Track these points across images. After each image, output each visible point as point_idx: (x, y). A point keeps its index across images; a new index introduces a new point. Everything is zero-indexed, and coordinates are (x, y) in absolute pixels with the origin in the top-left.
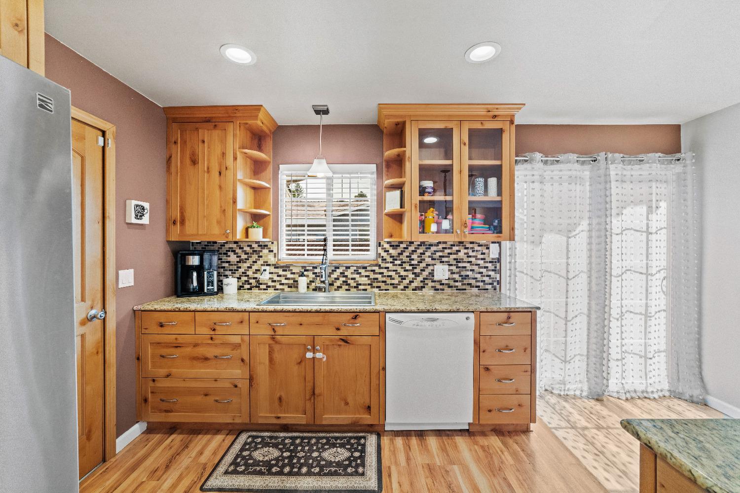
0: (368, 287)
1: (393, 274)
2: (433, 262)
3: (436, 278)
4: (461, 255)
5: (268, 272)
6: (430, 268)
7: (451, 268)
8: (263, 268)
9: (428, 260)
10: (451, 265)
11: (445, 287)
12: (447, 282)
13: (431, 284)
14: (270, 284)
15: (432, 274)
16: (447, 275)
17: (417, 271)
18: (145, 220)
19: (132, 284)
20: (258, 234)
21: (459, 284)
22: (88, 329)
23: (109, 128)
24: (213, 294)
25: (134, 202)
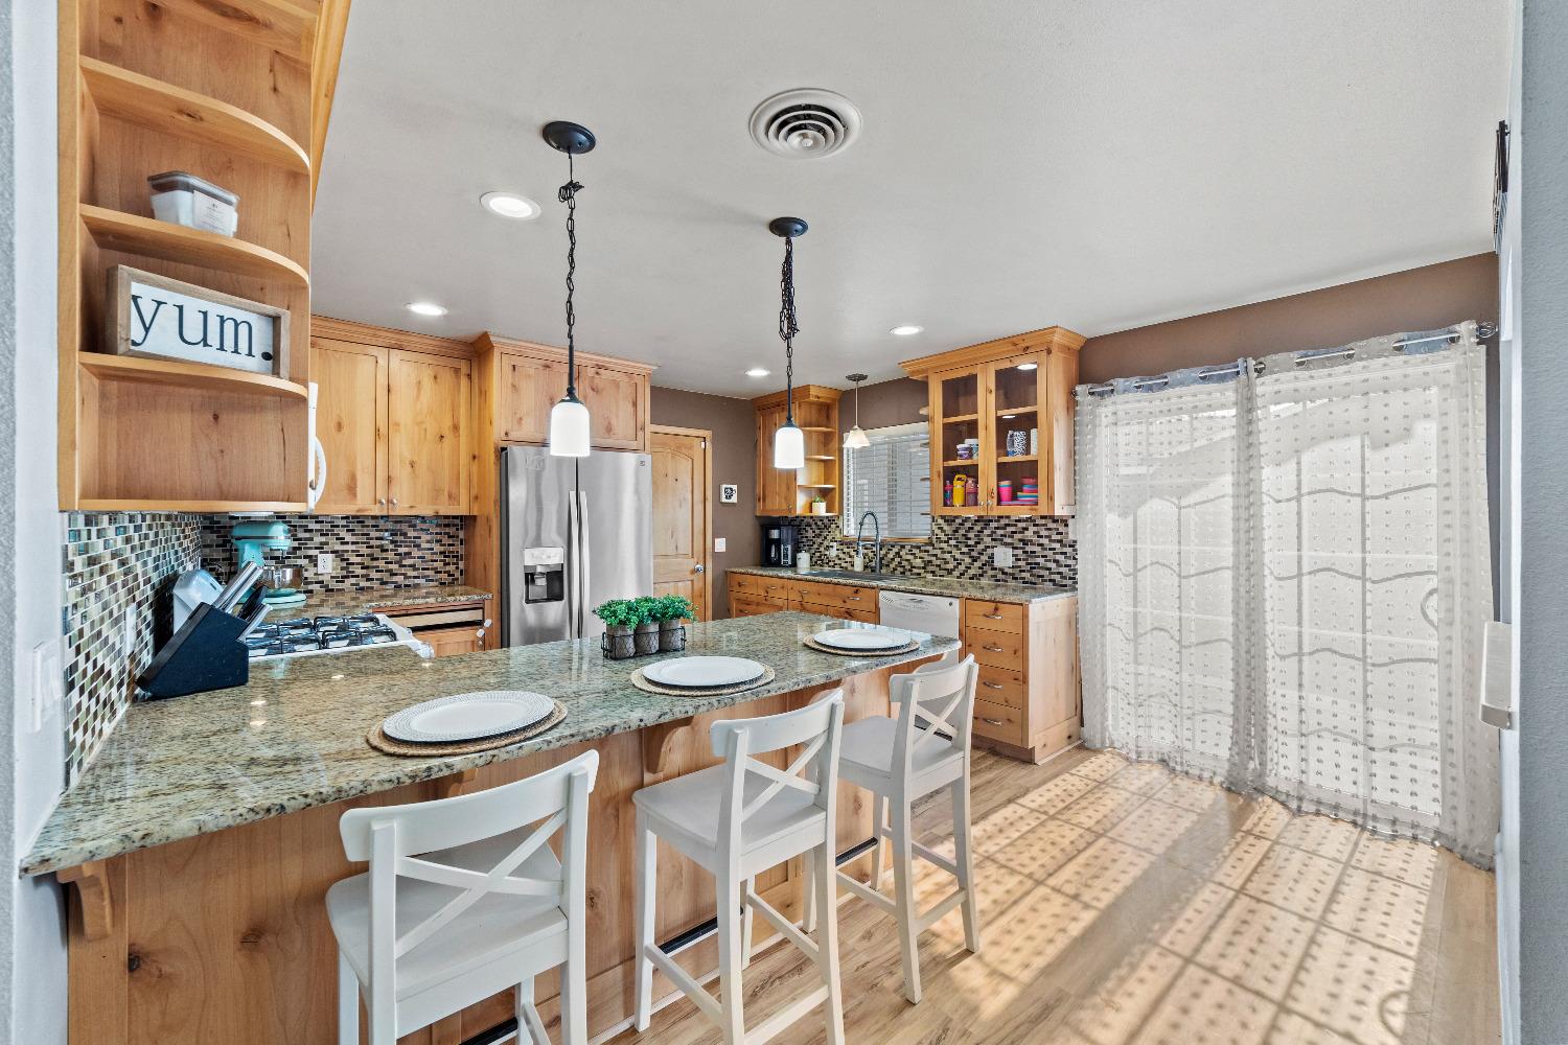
0: (922, 571)
1: (947, 556)
2: (994, 543)
3: (996, 564)
4: (1029, 534)
5: (835, 548)
6: (989, 551)
7: (1016, 552)
8: (831, 544)
9: (988, 540)
10: (1016, 548)
11: (1010, 579)
12: (1011, 571)
13: (991, 573)
14: (837, 562)
15: (992, 557)
16: (1010, 561)
17: (974, 554)
18: (734, 499)
19: (724, 550)
20: (820, 509)
21: (1027, 575)
22: (695, 577)
23: (707, 434)
24: (785, 567)
25: (724, 486)
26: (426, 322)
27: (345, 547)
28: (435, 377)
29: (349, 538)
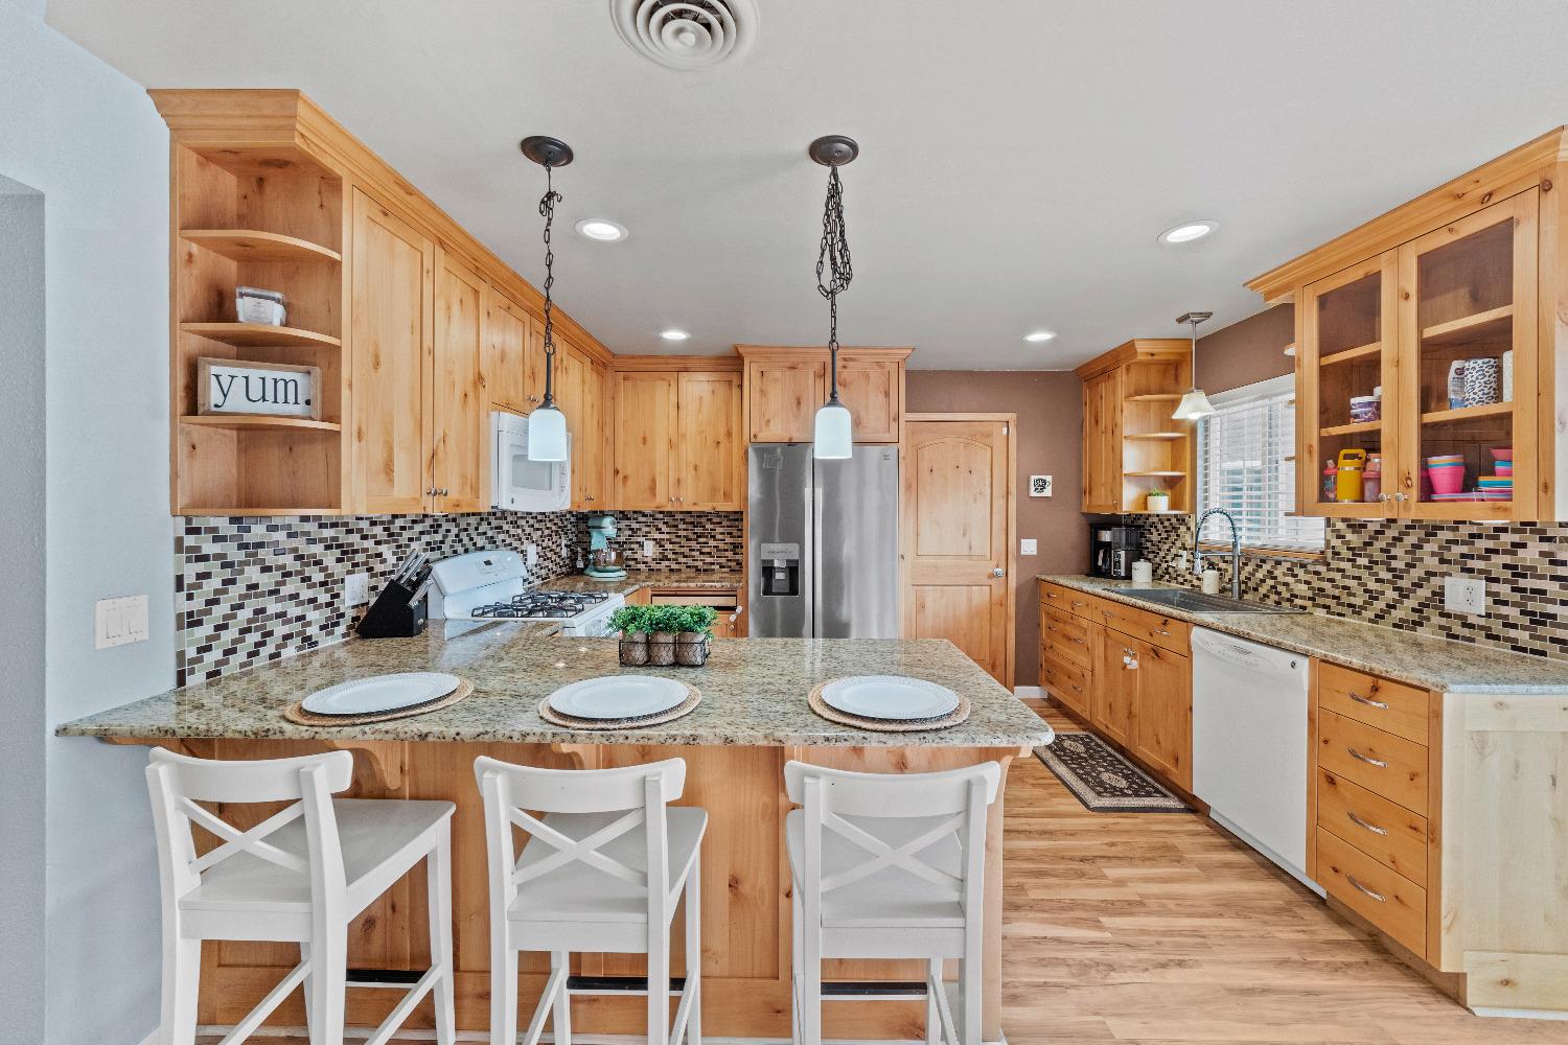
0: (1309, 604)
1: (1353, 583)
2: (1445, 568)
3: (1449, 607)
4: (1531, 554)
5: (1185, 558)
6: (1436, 581)
7: (1495, 587)
8: (1181, 552)
9: (1432, 563)
10: (1496, 580)
11: (1480, 636)
12: (1482, 622)
13: (1436, 620)
14: (1188, 577)
15: (1439, 594)
16: (1481, 604)
17: (1404, 583)
18: (1048, 492)
19: (1035, 553)
20: (1161, 505)
21: (1523, 636)
22: (993, 582)
23: (1011, 417)
24: (1118, 578)
25: (1033, 478)
26: (674, 344)
27: (662, 536)
28: (713, 392)
29: (664, 529)
